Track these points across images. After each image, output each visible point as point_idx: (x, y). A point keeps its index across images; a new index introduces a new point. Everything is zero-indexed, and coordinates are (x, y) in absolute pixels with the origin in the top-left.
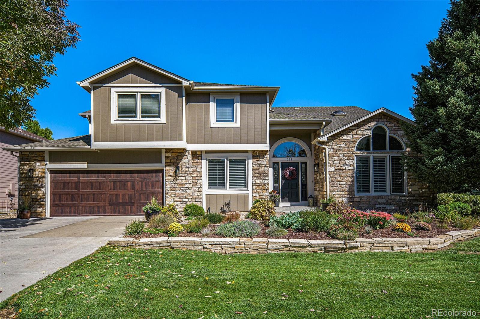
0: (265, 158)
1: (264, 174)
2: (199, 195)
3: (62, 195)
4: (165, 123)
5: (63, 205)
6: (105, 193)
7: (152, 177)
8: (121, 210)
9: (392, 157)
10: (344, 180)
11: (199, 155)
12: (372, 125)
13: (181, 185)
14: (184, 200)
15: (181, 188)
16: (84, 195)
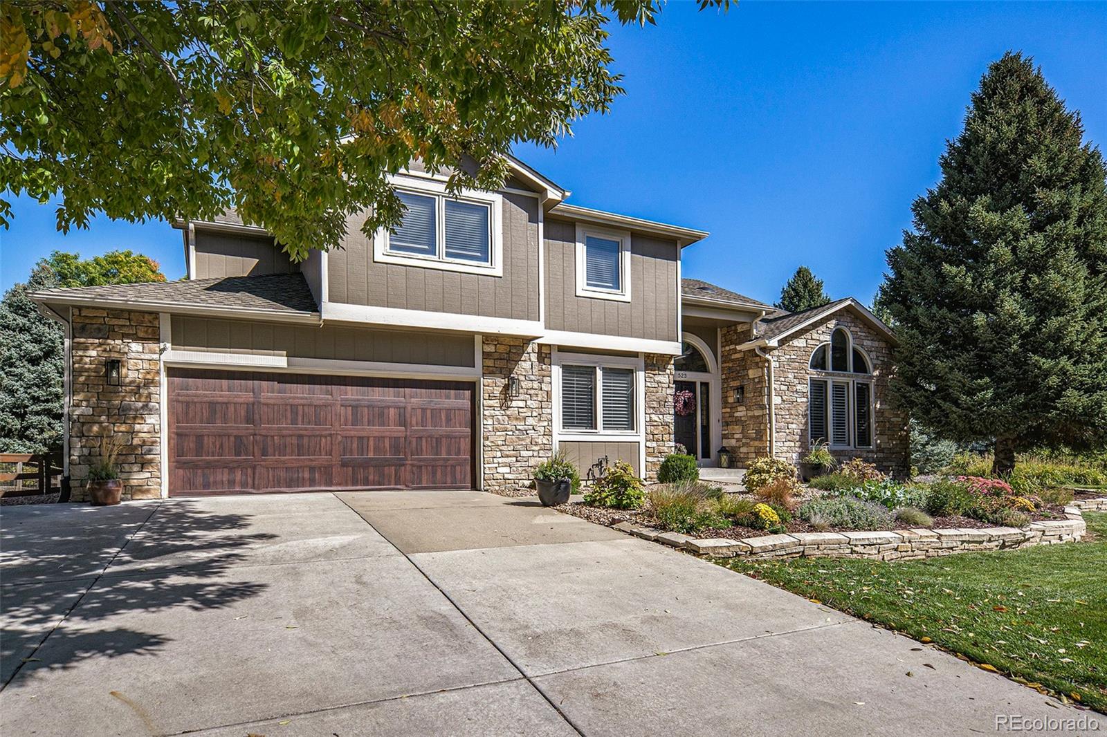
0: (668, 371)
1: (666, 402)
2: (546, 442)
3: (206, 438)
4: (501, 275)
5: (209, 465)
6: (331, 435)
7: (448, 397)
8: (371, 477)
9: (857, 383)
10: (795, 421)
11: (546, 354)
12: (832, 324)
13: (517, 419)
14: (524, 453)
15: (518, 427)
16: (273, 437)
